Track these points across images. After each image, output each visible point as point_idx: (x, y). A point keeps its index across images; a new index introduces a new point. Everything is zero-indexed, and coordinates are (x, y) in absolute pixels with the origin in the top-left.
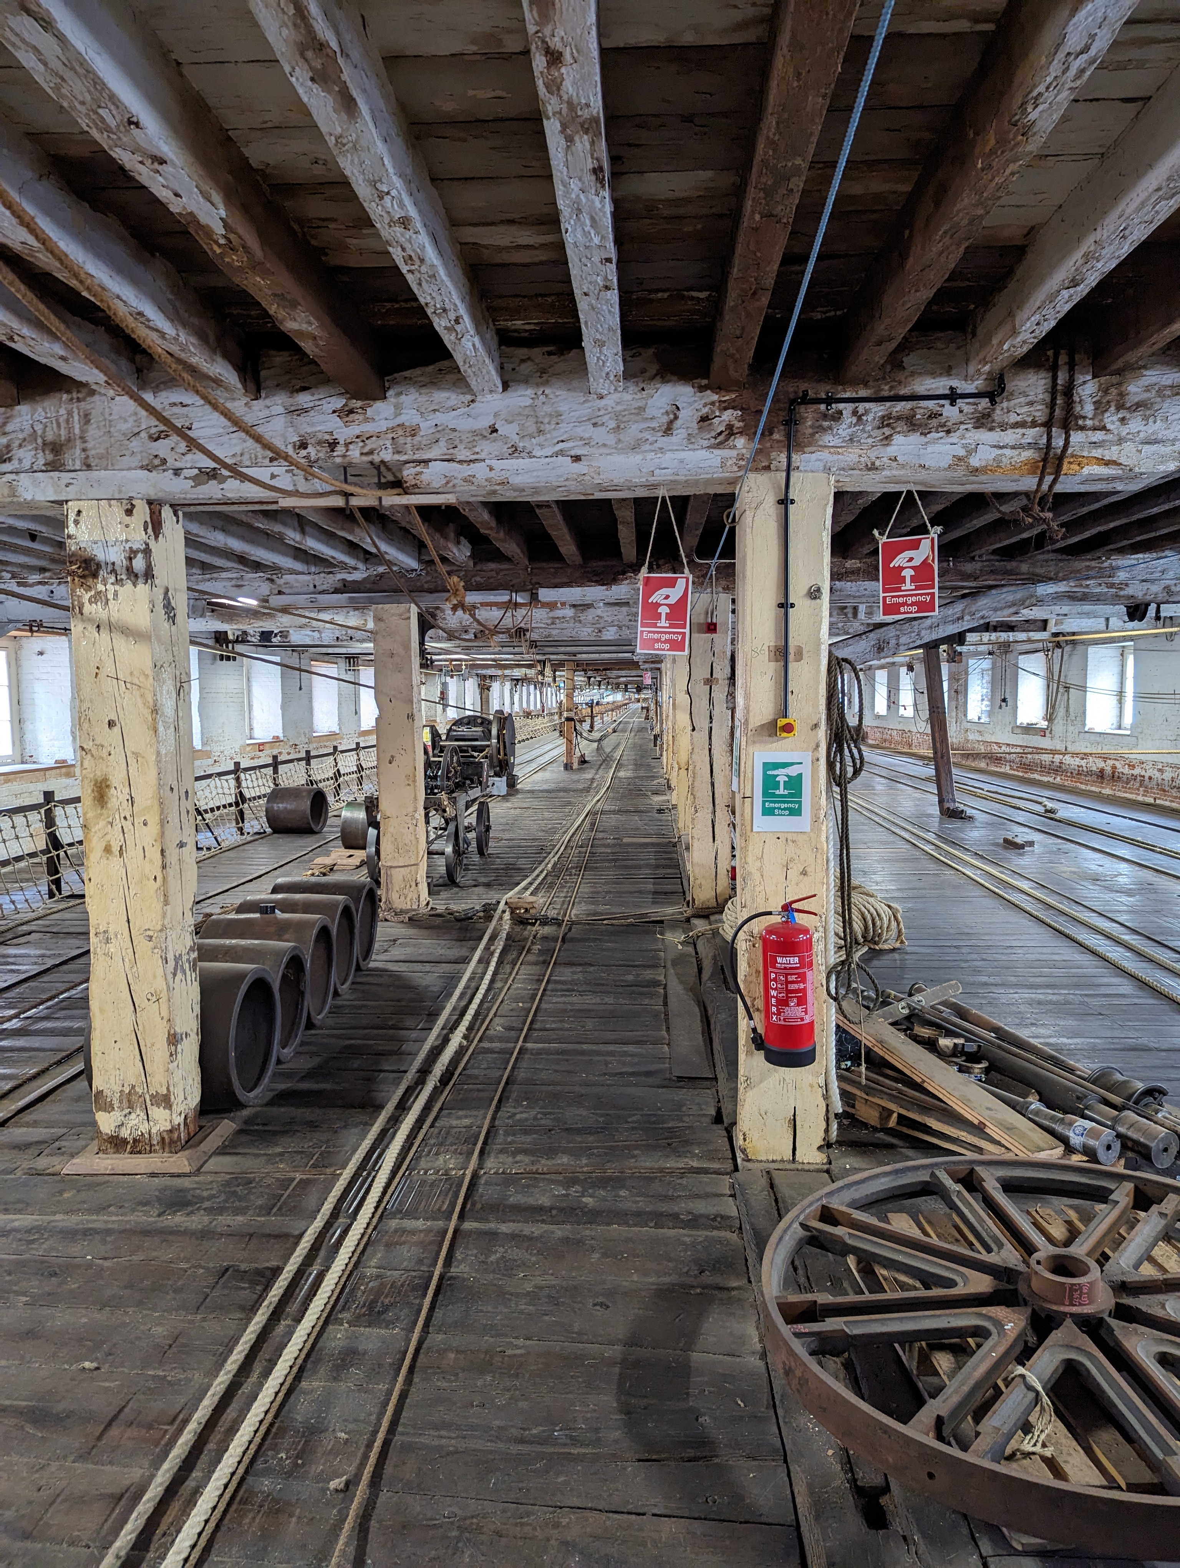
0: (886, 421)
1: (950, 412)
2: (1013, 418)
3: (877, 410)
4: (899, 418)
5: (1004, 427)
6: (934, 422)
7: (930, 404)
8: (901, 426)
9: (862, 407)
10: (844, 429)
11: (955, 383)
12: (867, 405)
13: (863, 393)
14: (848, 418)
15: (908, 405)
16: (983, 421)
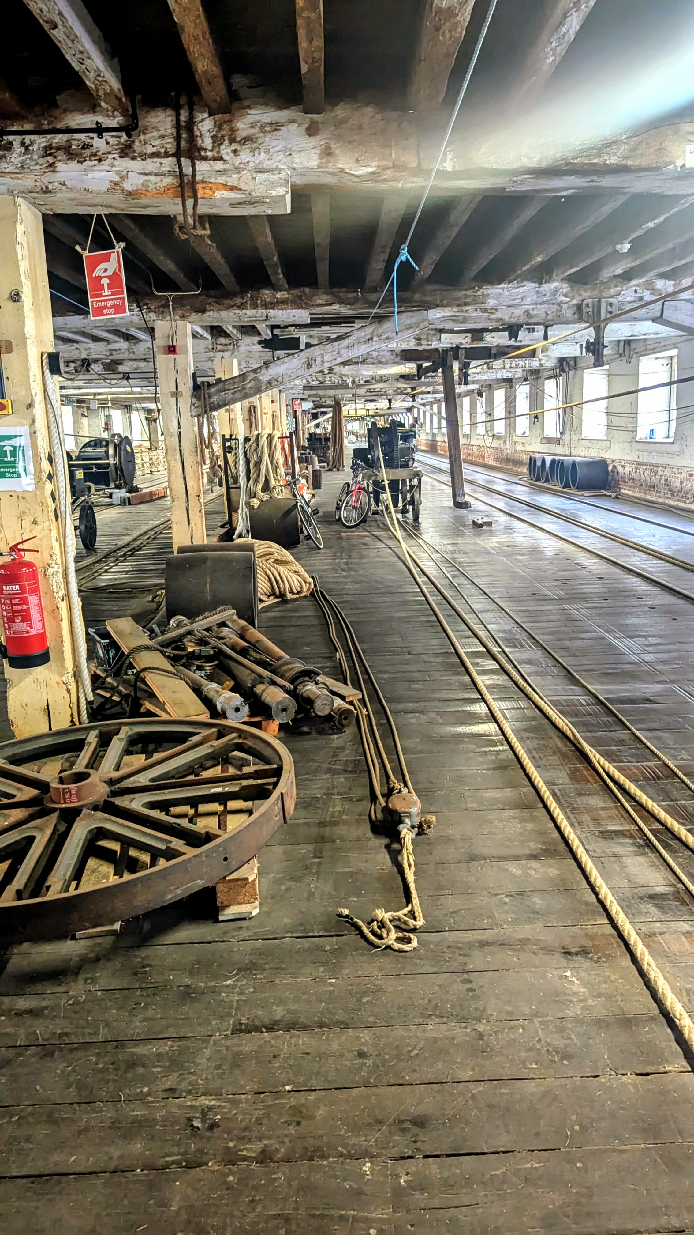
0: (48, 151)
1: (99, 144)
2: (150, 150)
3: (40, 141)
4: (58, 149)
5: (144, 156)
6: (87, 152)
7: (82, 136)
8: (61, 155)
9: (28, 138)
10: (16, 157)
11: (100, 119)
12: (32, 137)
13: (27, 127)
14: (18, 149)
15: (65, 137)
16: (126, 151)
